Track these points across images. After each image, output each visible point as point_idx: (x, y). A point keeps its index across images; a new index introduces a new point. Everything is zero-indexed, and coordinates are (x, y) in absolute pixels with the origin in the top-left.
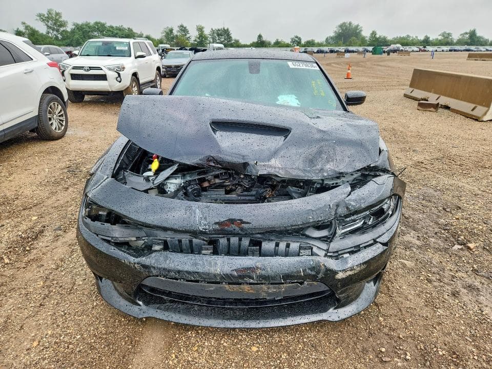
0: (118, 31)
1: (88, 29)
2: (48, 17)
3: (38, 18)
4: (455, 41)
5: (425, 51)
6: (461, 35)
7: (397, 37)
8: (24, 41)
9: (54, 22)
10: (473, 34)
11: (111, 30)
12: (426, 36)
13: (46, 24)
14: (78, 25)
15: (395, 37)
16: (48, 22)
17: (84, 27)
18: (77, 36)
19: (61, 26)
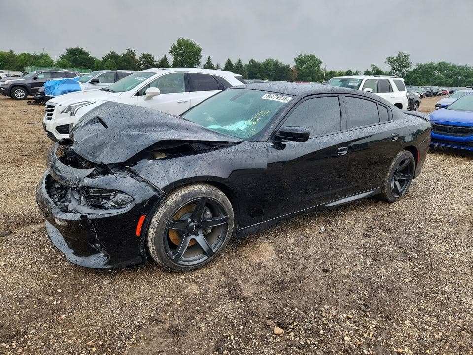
0: (460, 70)
1: (429, 69)
2: (396, 60)
3: (387, 61)
8: (236, 78)
9: (400, 63)
11: (454, 69)
13: (392, 66)
14: (421, 65)
16: (394, 63)
17: (427, 67)
18: (416, 76)
19: (406, 67)
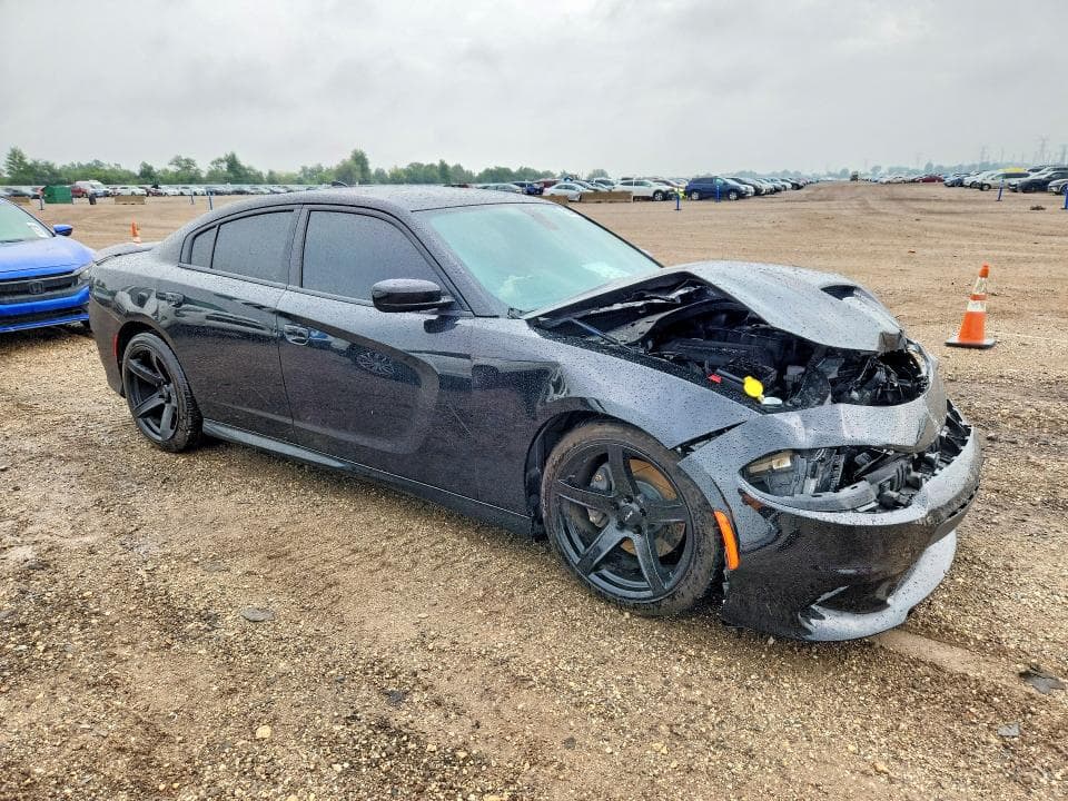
4: (204, 175)
5: (160, 194)
6: (212, 163)
7: (73, 165)
10: (233, 163)
12: (145, 165)
15: (68, 164)
